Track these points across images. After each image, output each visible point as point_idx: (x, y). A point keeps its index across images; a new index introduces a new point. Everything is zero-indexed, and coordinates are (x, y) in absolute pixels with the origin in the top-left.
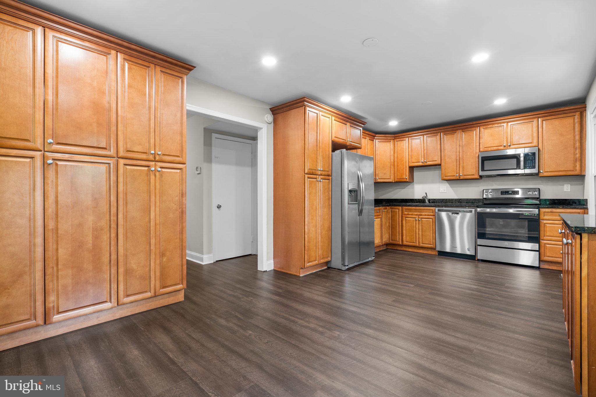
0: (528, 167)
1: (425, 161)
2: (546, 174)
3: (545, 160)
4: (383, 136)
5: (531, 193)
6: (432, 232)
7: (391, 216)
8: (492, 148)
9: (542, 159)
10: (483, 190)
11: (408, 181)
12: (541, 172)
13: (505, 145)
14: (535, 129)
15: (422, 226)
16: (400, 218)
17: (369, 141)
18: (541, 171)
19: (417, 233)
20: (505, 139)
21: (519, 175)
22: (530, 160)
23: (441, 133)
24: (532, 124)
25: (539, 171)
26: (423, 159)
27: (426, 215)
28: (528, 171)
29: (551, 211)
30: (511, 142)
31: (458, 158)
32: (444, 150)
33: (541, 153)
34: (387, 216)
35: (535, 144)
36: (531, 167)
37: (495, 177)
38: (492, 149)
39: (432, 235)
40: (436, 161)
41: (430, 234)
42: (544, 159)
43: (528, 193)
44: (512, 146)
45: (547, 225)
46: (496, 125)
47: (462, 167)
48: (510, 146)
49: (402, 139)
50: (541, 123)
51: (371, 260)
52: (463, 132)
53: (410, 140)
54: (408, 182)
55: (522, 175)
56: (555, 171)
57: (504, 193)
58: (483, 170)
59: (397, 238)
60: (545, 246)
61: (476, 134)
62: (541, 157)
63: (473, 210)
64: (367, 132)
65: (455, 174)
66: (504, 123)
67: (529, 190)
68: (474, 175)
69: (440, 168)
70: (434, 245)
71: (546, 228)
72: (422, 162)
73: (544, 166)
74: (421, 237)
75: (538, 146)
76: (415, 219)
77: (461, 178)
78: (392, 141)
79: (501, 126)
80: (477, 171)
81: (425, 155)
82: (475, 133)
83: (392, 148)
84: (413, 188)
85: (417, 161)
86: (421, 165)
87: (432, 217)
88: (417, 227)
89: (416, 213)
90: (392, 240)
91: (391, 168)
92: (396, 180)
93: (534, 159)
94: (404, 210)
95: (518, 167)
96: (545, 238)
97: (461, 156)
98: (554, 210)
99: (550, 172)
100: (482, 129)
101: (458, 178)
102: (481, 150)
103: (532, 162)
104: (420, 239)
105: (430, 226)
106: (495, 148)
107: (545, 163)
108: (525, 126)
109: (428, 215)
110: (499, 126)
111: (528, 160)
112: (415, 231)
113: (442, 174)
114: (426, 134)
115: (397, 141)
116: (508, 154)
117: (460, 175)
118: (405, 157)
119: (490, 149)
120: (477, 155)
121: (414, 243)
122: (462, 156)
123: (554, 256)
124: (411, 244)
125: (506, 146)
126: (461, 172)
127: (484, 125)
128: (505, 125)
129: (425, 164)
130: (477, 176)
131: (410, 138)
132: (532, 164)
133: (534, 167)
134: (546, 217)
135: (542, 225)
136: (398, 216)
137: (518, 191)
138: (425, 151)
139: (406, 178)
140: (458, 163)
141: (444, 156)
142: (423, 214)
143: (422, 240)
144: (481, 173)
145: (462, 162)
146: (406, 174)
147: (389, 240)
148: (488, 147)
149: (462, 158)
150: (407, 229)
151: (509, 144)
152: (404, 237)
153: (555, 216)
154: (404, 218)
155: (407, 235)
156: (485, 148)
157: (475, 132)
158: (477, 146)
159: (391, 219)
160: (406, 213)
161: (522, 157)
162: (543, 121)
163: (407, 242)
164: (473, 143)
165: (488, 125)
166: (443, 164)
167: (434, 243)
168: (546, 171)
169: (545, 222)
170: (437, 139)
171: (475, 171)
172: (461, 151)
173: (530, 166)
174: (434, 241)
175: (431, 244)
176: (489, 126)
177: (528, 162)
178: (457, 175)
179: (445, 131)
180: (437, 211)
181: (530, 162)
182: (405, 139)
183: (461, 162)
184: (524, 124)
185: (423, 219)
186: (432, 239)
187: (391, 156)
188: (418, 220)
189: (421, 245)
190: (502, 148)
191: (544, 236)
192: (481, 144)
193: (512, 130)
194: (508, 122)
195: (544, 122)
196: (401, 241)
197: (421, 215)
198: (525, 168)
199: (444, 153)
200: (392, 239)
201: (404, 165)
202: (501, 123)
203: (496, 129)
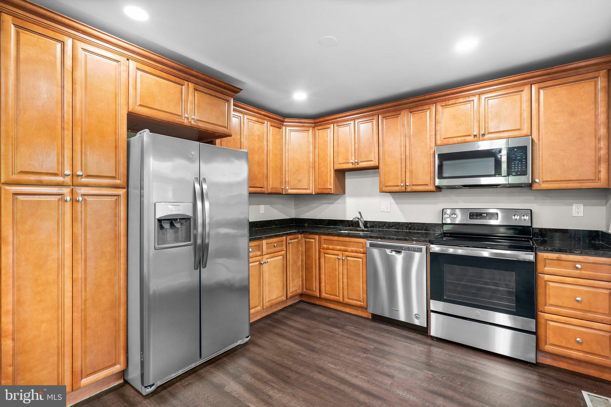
0: (514, 173)
1: (356, 161)
2: (544, 186)
3: (542, 161)
4: (297, 121)
5: (518, 218)
6: (361, 280)
7: (305, 249)
8: (454, 139)
9: (538, 159)
10: (443, 209)
11: (332, 192)
12: (536, 183)
13: (475, 133)
14: (526, 105)
15: (347, 269)
16: (318, 254)
17: (271, 127)
18: (537, 180)
19: (341, 280)
20: (476, 125)
21: (498, 187)
22: (519, 160)
23: (380, 116)
24: (521, 95)
25: (533, 180)
26: (353, 158)
27: (352, 252)
28: (513, 180)
29: (557, 257)
30: (485, 128)
31: (403, 157)
32: (383, 143)
33: (536, 148)
34: (298, 250)
35: (526, 130)
36: (519, 173)
37: (461, 188)
38: (456, 140)
39: (361, 286)
40: (372, 161)
41: (359, 284)
42: (541, 159)
43: (513, 217)
44: (487, 136)
45: (551, 284)
46: (461, 100)
47: (410, 171)
48: (483, 135)
49: (325, 127)
50: (536, 94)
51: (243, 343)
52: (410, 112)
53: (336, 127)
54: (333, 194)
55: (504, 186)
56: (561, 181)
57: (475, 216)
58: (441, 177)
59: (313, 286)
60: (546, 324)
61: (430, 116)
62: (536, 155)
63: (424, 248)
64: (263, 113)
65: (399, 184)
66: (474, 95)
67: (516, 211)
68: (427, 185)
69: (379, 172)
70: (365, 303)
71: (549, 289)
72: (353, 163)
73: (541, 172)
74: (345, 287)
75: (531, 135)
76: (337, 257)
77: (409, 189)
78: (311, 129)
79: (469, 101)
80: (432, 178)
81: (357, 151)
82: (428, 114)
83: (311, 140)
84: (345, 203)
85: (345, 161)
86: (351, 167)
87: (362, 255)
88: (341, 270)
89: (338, 247)
90: (306, 289)
91: (309, 172)
92: (318, 191)
93: (524, 159)
94: (323, 241)
95: (498, 172)
96: (547, 308)
97: (408, 154)
98: (564, 256)
99: (552, 181)
100: (440, 108)
101: (404, 189)
102: (439, 142)
103: (522, 164)
104: (345, 290)
105: (360, 270)
106: (459, 139)
107: (542, 166)
108: (509, 99)
109: (357, 252)
110: (466, 101)
111: (515, 160)
112: (337, 276)
113: (380, 182)
114: (358, 118)
115: (318, 130)
116: (480, 149)
117: (407, 186)
118: (329, 154)
119: (451, 141)
120: (432, 152)
121: (337, 296)
122: (410, 153)
123: (563, 345)
124: (332, 297)
125: (478, 136)
126: (408, 180)
127: (442, 101)
128: (476, 99)
129: (357, 166)
130: (431, 188)
131: (335, 125)
132: (522, 166)
133: (524, 173)
134: (547, 269)
135: (540, 283)
136: (314, 250)
137: (497, 214)
138: (357, 145)
139: (330, 188)
140: (404, 164)
141: (383, 153)
142: (349, 249)
143: (348, 291)
144: (438, 182)
145: (410, 163)
146: (330, 181)
147: (303, 289)
148: (449, 138)
149: (410, 157)
150: (326, 271)
151: (483, 133)
152: (323, 284)
153: (566, 268)
154: (322, 254)
155: (327, 282)
156: (445, 140)
157: (428, 112)
158: (432, 136)
159: (304, 254)
160: (325, 246)
161: (505, 155)
162: (540, 88)
163: (327, 294)
164: (426, 130)
165: (449, 100)
166: (381, 166)
167: (365, 300)
168: (545, 180)
169: (547, 277)
170: (373, 124)
171: (429, 179)
172: (408, 145)
173: (518, 171)
174: (365, 296)
175: (360, 301)
176: (450, 102)
177: (515, 164)
178: (402, 185)
179: (384, 113)
180: (368, 245)
181: (518, 164)
182: (328, 126)
183: (408, 163)
184: (507, 96)
185: (349, 258)
186: (361, 293)
187: (309, 153)
188: (341, 258)
189: (346, 300)
190: (471, 138)
191: (546, 305)
192: (437, 133)
193: (488, 108)
194: (480, 94)
195: (542, 91)
196: (318, 291)
197: (346, 251)
198: (509, 174)
199: (383, 149)
200: (306, 287)
201: (328, 168)
202: (469, 96)
203: (462, 107)
